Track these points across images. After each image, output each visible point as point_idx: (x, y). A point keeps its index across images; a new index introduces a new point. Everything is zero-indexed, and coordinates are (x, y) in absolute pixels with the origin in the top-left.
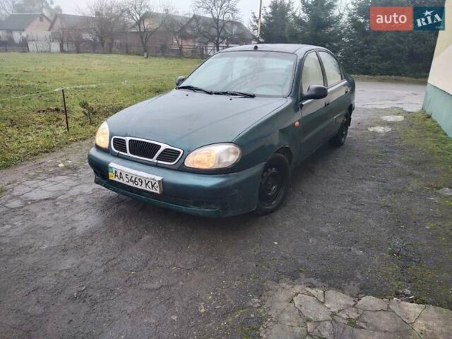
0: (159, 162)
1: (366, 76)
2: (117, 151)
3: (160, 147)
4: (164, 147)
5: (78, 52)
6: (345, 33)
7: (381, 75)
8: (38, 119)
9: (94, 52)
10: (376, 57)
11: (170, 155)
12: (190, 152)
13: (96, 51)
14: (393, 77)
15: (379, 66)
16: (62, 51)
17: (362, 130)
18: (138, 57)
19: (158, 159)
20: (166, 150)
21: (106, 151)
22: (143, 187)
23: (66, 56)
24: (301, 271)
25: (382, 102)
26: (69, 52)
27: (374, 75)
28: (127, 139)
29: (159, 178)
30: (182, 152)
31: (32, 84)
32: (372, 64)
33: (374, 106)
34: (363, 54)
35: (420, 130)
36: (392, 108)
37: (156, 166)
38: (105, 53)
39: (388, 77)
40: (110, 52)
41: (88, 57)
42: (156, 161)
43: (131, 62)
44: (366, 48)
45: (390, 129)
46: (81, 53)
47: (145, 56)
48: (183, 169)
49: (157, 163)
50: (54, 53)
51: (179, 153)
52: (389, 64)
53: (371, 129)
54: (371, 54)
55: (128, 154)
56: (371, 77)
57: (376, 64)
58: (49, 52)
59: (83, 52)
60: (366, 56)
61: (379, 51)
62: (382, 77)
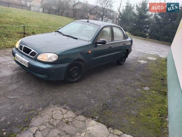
0: (30, 56)
1: (157, 41)
2: (20, 50)
3: (31, 50)
4: (33, 51)
5: (49, 13)
6: (152, 22)
7: (164, 41)
8: (17, 36)
9: (55, 14)
10: (162, 34)
11: (33, 54)
12: (40, 54)
13: (56, 14)
14: (168, 43)
15: (163, 37)
16: (43, 12)
17: (135, 61)
18: (71, 19)
19: (30, 55)
20: (33, 52)
21: (17, 49)
22: (23, 64)
23: (44, 14)
24: (65, 103)
25: (154, 52)
26: (46, 13)
27: (161, 41)
28: (24, 46)
29: (28, 62)
30: (37, 53)
31: (23, 22)
32: (160, 36)
33: (149, 53)
34: (157, 32)
35: (158, 65)
36: (155, 55)
37: (29, 57)
38: (59, 15)
39: (166, 42)
40: (61, 15)
41: (51, 16)
42: (29, 55)
43: (67, 20)
44: (159, 29)
45: (147, 62)
46: (50, 14)
47: (74, 19)
48: (36, 60)
49: (29, 56)
50: (40, 12)
51: (36, 54)
52: (168, 37)
53: (139, 61)
54: (161, 32)
55: (22, 51)
56: (159, 41)
57: (162, 37)
58: (38, 12)
59: (51, 14)
60: (158, 33)
61: (164, 31)
62: (164, 42)
